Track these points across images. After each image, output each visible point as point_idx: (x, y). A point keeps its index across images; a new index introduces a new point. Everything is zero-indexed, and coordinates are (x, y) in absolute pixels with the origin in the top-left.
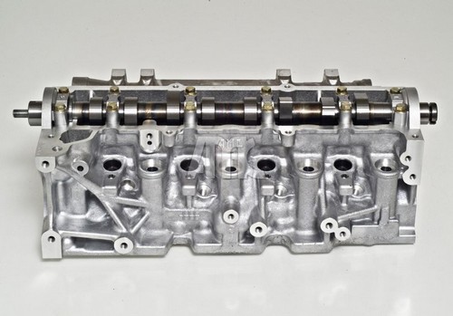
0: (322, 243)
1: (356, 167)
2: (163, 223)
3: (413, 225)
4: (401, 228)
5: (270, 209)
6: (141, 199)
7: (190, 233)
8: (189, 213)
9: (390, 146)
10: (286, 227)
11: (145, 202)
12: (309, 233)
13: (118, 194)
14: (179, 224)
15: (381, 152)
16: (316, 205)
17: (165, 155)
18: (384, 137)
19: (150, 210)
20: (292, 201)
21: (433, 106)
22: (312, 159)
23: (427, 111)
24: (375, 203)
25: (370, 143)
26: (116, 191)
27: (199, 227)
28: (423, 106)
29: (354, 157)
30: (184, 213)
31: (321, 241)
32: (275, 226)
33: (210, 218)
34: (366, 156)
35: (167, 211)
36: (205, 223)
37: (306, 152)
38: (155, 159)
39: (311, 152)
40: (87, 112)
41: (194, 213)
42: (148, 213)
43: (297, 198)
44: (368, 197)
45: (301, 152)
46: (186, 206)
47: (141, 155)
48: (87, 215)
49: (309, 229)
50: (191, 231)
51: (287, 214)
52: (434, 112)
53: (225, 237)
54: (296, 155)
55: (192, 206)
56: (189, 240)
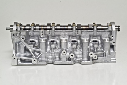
0: (90, 61)
1: (99, 42)
2: (46, 57)
3: (115, 58)
4: (112, 59)
5: (75, 53)
6: (40, 49)
7: (53, 60)
8: (53, 54)
9: (108, 36)
10: (80, 58)
11: (41, 50)
12: (86, 59)
13: (33, 47)
14: (50, 57)
15: (105, 37)
16: (88, 51)
17: (46, 38)
18: (106, 33)
19: (42, 52)
20: (81, 51)
21: (119, 26)
22: (86, 39)
23: (117, 28)
24: (104, 51)
25: (102, 35)
26: (33, 46)
27: (55, 58)
28: (116, 26)
29: (98, 40)
30: (51, 54)
31: (89, 61)
32: (77, 58)
33: (59, 55)
34: (101, 39)
35: (47, 53)
36: (57, 57)
37: (85, 37)
38: (44, 39)
39: (86, 37)
40: (26, 28)
41: (54, 54)
42: (41, 53)
43: (83, 50)
44: (102, 50)
45: (84, 37)
46: (52, 52)
47: (40, 38)
48: (25, 54)
49: (86, 58)
50: (53, 59)
51: (80, 54)
52: (119, 28)
53: (63, 59)
54: (82, 38)
55: (54, 52)
56: (53, 62)
